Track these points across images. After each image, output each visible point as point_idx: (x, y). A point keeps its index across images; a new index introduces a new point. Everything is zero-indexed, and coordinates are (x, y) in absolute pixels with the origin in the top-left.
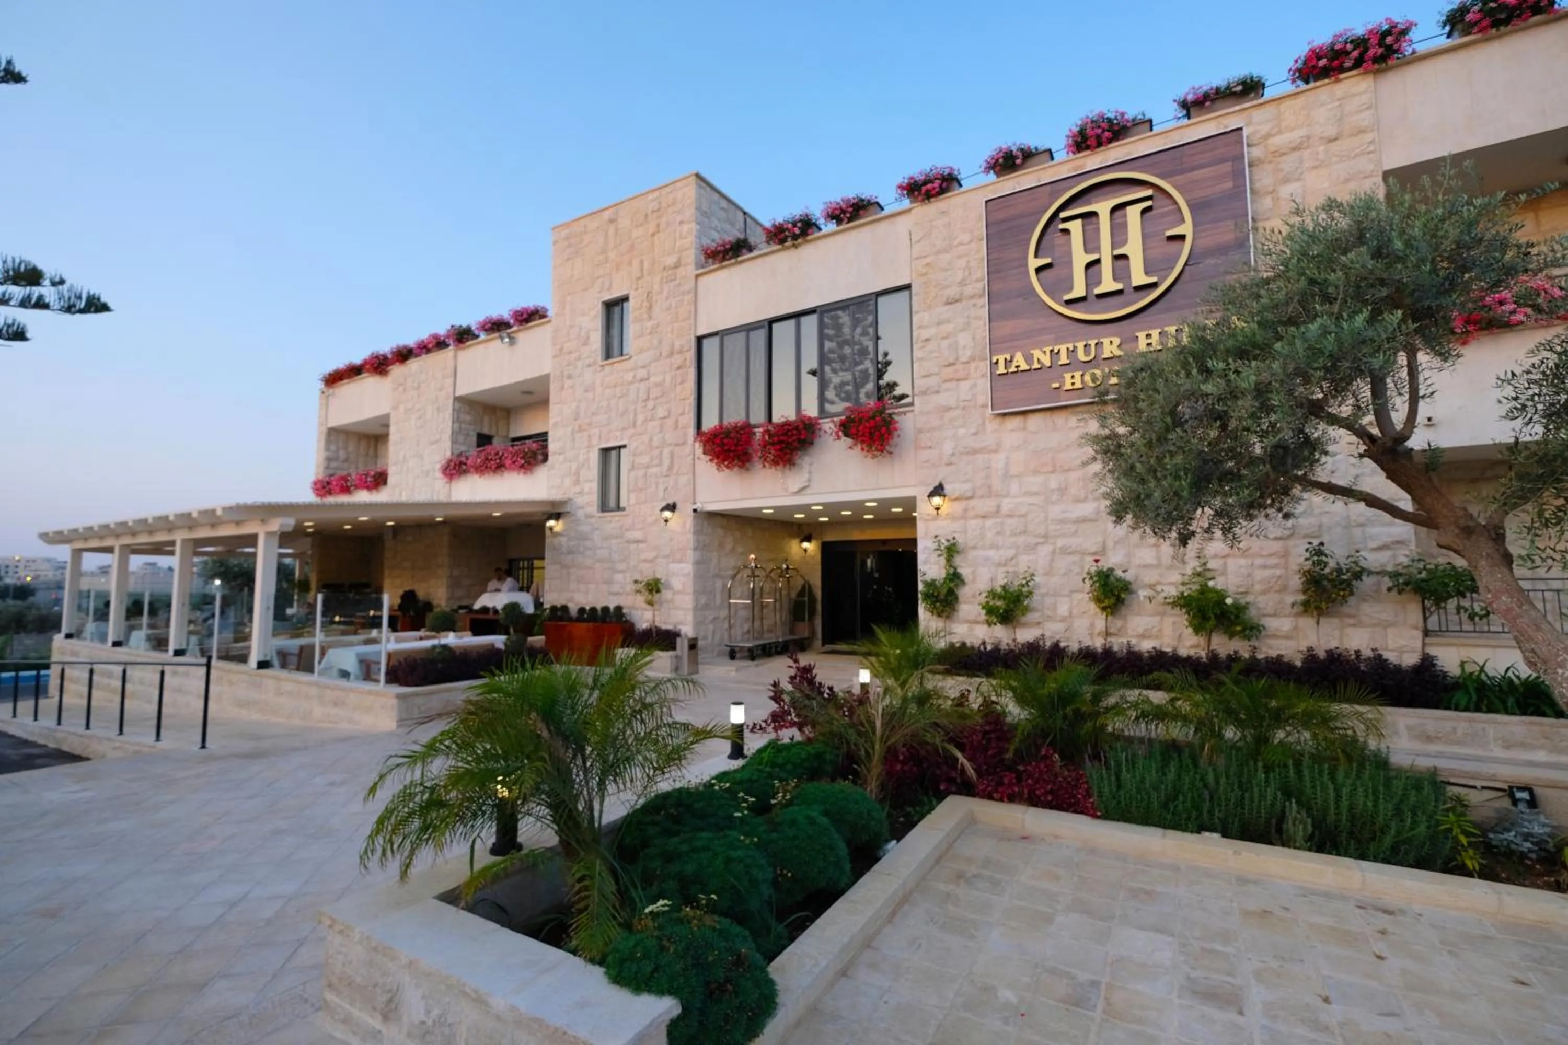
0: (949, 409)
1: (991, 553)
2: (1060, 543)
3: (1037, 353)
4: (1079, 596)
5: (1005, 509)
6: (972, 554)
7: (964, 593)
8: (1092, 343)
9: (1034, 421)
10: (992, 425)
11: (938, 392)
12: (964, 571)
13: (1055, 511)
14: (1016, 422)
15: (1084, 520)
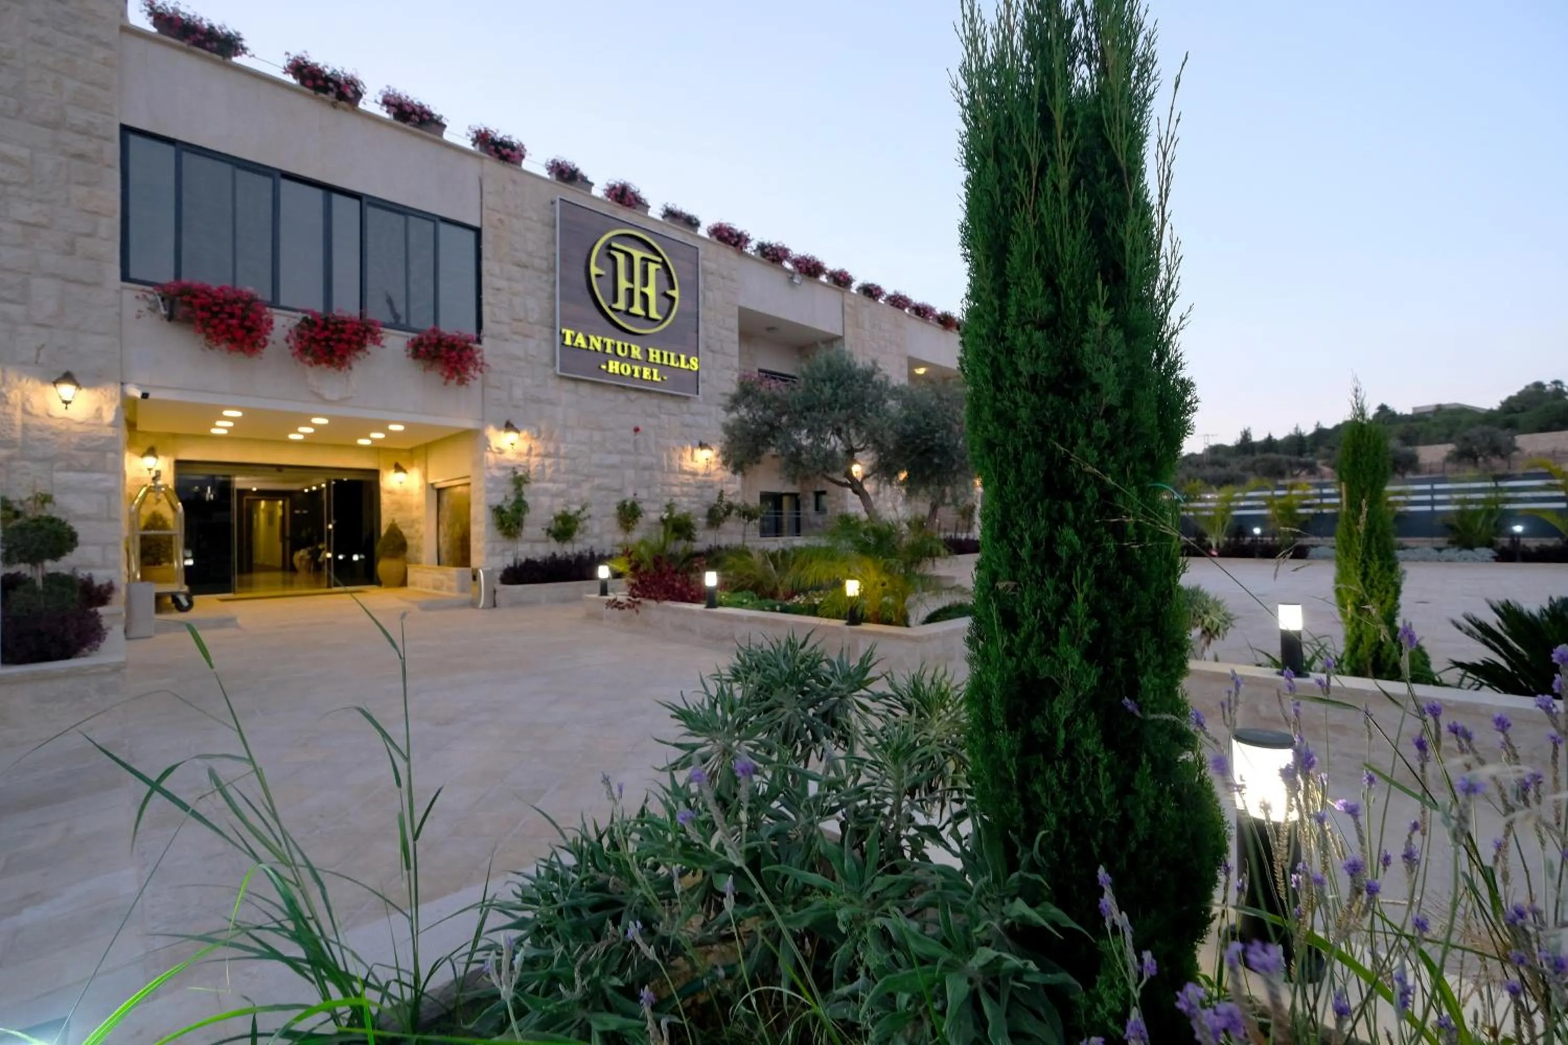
0: (519, 359)
1: (550, 485)
2: (597, 481)
3: (592, 339)
4: (606, 520)
5: (562, 451)
6: (534, 486)
7: (527, 517)
8: (626, 345)
9: (584, 389)
10: (552, 383)
11: (506, 340)
12: (527, 498)
13: (595, 458)
14: (571, 385)
15: (612, 466)
